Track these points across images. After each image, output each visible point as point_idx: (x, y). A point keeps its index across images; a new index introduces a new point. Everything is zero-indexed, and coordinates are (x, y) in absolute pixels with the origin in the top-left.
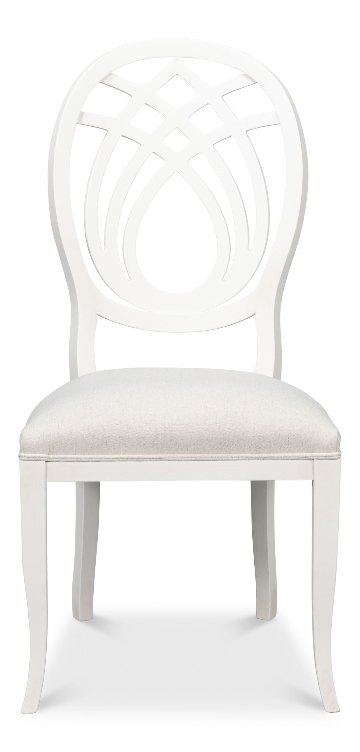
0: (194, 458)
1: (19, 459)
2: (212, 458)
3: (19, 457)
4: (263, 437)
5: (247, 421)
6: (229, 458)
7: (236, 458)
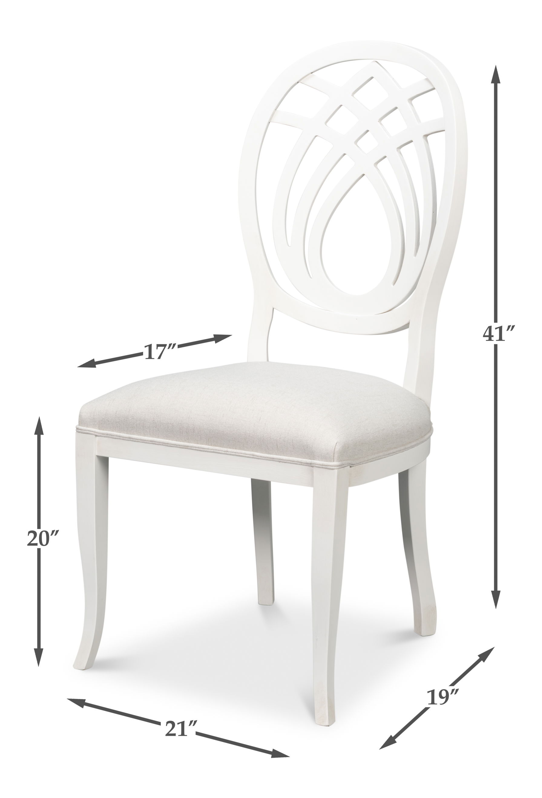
0: (213, 450)
1: (76, 431)
2: (227, 453)
3: (77, 429)
4: (270, 438)
5: (259, 421)
6: (241, 455)
7: (248, 456)
